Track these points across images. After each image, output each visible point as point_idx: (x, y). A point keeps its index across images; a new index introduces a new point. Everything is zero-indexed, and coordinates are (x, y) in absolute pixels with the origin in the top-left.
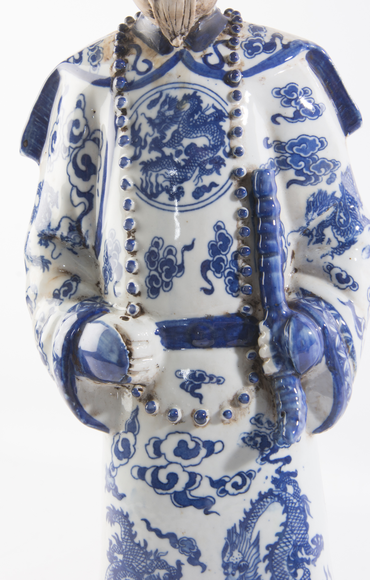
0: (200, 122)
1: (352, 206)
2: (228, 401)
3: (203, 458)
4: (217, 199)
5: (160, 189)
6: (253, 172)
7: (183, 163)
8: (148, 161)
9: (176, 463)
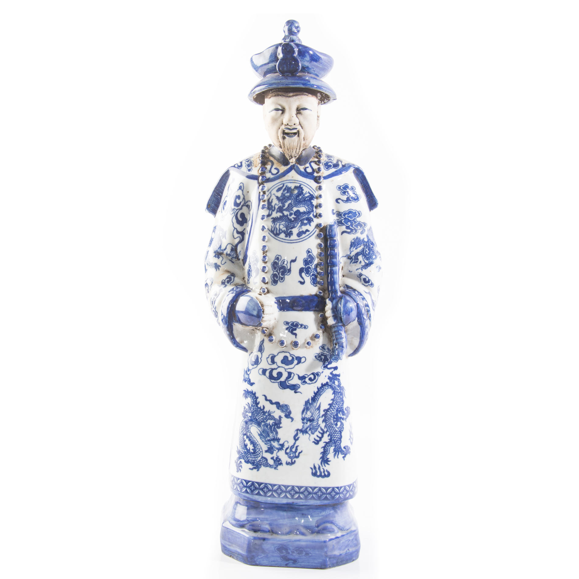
0: (302, 200)
1: (371, 246)
2: (309, 337)
3: (295, 365)
4: (309, 238)
5: (281, 231)
6: (327, 226)
7: (293, 219)
8: (275, 217)
9: (282, 367)
